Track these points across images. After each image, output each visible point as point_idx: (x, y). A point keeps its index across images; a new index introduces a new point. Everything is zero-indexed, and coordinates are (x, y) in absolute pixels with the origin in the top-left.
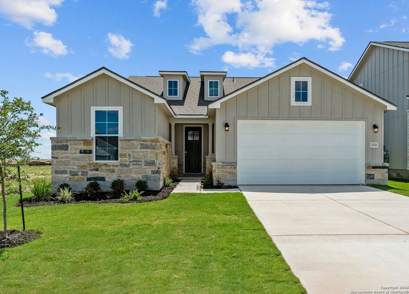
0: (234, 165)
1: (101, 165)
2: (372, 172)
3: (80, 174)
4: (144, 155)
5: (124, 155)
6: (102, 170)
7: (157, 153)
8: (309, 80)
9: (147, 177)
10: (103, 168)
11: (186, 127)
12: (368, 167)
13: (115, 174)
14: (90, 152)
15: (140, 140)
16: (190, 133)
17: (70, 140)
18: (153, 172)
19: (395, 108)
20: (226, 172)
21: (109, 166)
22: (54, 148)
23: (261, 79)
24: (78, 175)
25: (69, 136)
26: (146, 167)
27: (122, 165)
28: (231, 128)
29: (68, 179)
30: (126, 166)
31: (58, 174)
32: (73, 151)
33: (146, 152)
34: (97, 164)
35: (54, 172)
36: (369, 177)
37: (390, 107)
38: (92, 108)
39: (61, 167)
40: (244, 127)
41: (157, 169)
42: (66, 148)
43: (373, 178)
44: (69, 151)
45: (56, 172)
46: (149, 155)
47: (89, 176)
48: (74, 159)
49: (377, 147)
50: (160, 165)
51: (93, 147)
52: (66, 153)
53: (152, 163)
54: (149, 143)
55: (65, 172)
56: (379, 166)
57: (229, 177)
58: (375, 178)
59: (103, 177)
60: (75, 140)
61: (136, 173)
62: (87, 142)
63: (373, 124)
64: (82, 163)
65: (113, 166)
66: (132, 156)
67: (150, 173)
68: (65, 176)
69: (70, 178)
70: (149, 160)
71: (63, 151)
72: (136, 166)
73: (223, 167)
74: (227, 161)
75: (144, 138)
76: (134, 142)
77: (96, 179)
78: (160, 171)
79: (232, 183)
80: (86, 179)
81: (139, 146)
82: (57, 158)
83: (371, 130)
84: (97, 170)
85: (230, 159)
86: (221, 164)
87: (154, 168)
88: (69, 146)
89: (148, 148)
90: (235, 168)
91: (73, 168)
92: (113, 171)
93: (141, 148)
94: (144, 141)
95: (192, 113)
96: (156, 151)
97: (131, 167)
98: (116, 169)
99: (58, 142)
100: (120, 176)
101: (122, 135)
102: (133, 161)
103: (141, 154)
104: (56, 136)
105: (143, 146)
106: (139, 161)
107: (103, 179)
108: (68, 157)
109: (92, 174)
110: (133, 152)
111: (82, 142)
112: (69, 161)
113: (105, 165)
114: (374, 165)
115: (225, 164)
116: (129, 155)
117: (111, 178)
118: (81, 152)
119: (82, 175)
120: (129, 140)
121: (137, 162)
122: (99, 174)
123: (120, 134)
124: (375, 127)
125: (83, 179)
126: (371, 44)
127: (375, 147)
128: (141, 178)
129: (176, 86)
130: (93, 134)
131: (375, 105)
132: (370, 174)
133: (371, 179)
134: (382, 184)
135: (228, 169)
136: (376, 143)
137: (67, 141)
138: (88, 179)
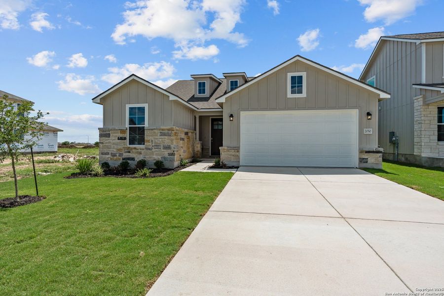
0: (237, 149)
1: (132, 149)
2: (365, 156)
3: (118, 155)
4: (162, 141)
5: (148, 141)
6: (133, 152)
7: (172, 139)
8: (304, 75)
9: (165, 158)
10: (134, 150)
11: (212, 119)
12: (361, 152)
13: (141, 155)
14: (125, 139)
15: (160, 130)
16: (215, 123)
17: (111, 130)
18: (169, 154)
19: (389, 96)
20: (231, 155)
21: (138, 149)
22: (101, 136)
23: (256, 78)
24: (116, 156)
25: (111, 127)
26: (164, 150)
27: (147, 149)
28: (235, 118)
29: (109, 159)
30: (149, 149)
31: (103, 155)
32: (113, 139)
33: (164, 138)
34: (129, 147)
35: (101, 154)
36: (362, 160)
37: (383, 95)
38: (127, 105)
39: (105, 150)
40: (245, 117)
41: (172, 152)
42: (108, 136)
43: (367, 162)
44: (110, 138)
45: (102, 154)
46: (166, 140)
47: (124, 157)
48: (114, 144)
49: (371, 133)
50: (174, 148)
51: (127, 135)
52: (109, 140)
53: (168, 147)
54: (166, 131)
55: (107, 154)
56: (372, 150)
57: (233, 159)
58: (369, 162)
59: (133, 158)
60: (115, 130)
61: (157, 155)
62: (123, 131)
63: (366, 112)
64: (119, 147)
65: (140, 149)
66: (154, 142)
67: (167, 155)
68: (107, 156)
69: (111, 158)
70: (166, 144)
71: (107, 138)
72: (157, 150)
73: (228, 150)
74: (232, 145)
75: (162, 127)
76: (156, 131)
77: (129, 159)
78: (174, 154)
79: (235, 164)
80: (121, 159)
81: (159, 134)
82: (103, 143)
83: (365, 117)
84: (129, 152)
85: (234, 144)
86: (226, 148)
87: (170, 151)
88: (111, 134)
89: (166, 136)
90: (238, 152)
91: (113, 151)
92: (140, 153)
93: (160, 136)
94: (163, 130)
95: (212, 107)
96: (172, 137)
97: (153, 150)
98: (143, 151)
99: (103, 132)
100: (145, 157)
101: (147, 126)
102: (155, 146)
103: (160, 140)
104: (102, 127)
105: (163, 134)
106: (159, 146)
107: (133, 159)
108: (110, 142)
109: (126, 155)
110: (155, 139)
111: (119, 131)
112: (110, 146)
113: (135, 148)
114: (367, 150)
115: (230, 148)
116: (152, 141)
117: (139, 158)
118: (118, 139)
119: (119, 156)
120: (152, 129)
121: (157, 146)
122: (131, 155)
123: (146, 125)
124: (369, 114)
125: (120, 159)
126: (382, 38)
127: (369, 133)
128: (160, 159)
129: (204, 86)
130: (127, 126)
131: (369, 94)
132: (364, 159)
133: (364, 162)
134: (375, 167)
135: (232, 152)
136: (370, 129)
137: (109, 130)
138: (123, 159)
